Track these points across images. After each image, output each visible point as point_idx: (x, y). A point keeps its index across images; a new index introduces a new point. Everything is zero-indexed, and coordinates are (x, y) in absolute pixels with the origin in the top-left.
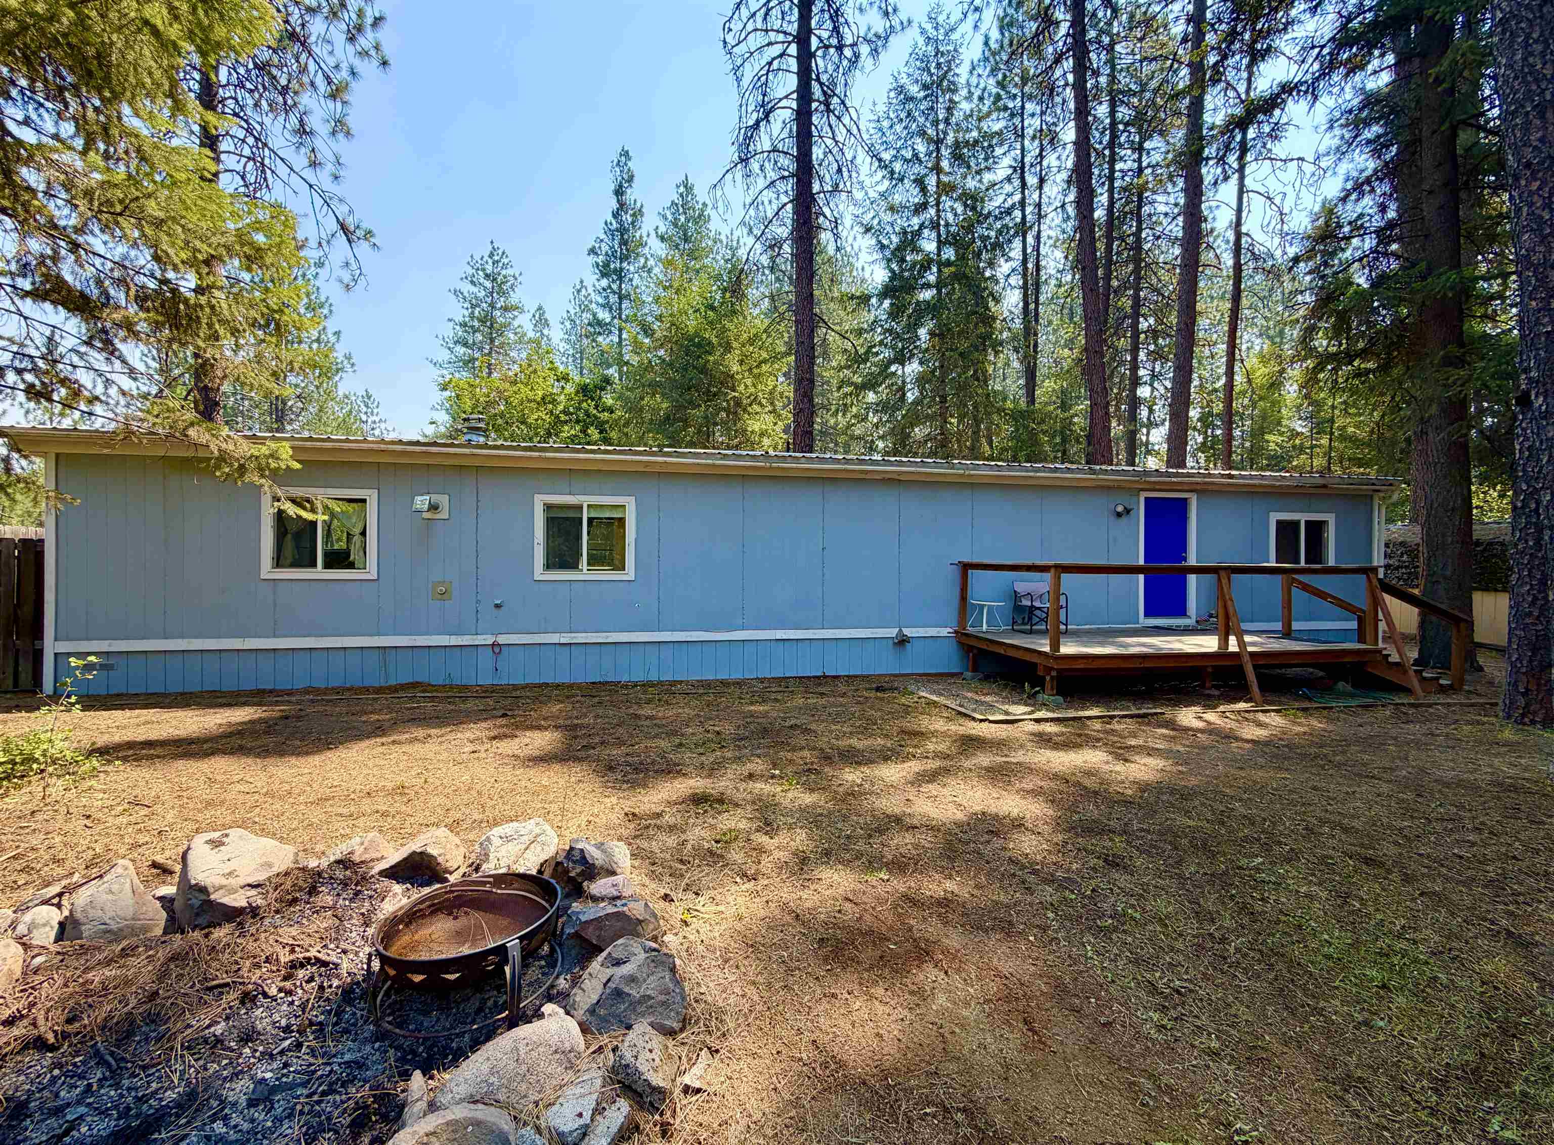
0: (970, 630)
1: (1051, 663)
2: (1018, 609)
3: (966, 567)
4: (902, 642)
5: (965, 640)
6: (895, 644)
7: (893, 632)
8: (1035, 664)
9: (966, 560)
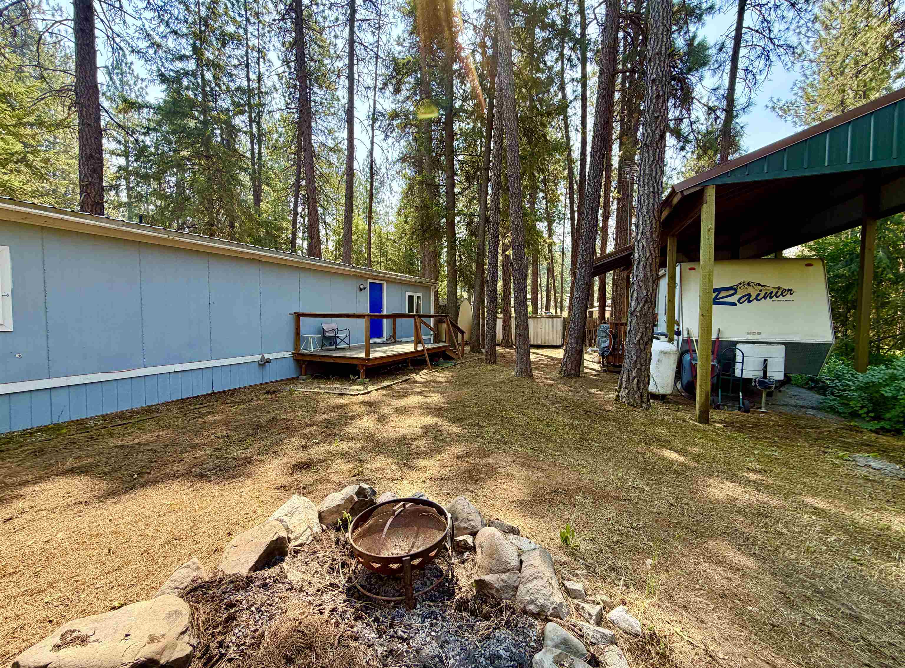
0: (303, 351)
1: (366, 363)
2: (325, 338)
3: (299, 316)
4: (264, 363)
5: (300, 358)
6: (260, 364)
7: (258, 358)
8: (356, 365)
9: (297, 311)
